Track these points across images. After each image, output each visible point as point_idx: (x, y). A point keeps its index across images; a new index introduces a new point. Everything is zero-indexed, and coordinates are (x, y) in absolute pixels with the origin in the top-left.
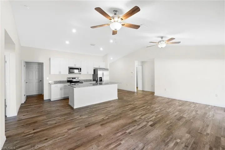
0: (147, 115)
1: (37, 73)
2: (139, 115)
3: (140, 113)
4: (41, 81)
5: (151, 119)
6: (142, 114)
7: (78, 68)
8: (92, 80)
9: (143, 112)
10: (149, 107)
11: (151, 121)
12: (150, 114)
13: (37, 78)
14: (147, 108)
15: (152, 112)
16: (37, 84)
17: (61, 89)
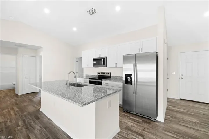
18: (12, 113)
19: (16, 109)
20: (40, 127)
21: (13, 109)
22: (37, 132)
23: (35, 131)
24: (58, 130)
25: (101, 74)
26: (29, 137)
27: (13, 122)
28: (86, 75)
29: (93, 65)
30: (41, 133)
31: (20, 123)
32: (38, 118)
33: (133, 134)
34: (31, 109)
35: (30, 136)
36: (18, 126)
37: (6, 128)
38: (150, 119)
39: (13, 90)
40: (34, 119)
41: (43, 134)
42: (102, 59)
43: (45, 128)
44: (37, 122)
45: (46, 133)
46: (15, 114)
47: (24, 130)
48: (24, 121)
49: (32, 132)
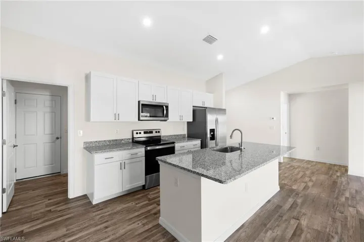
1: (48, 117)
4: (58, 138)
7: (162, 106)
8: (186, 136)
13: (48, 130)
16: (48, 147)
17: (122, 166)
20: (266, 232)
23: (277, 235)
24: (262, 211)
25: (143, 135)
26: (292, 235)
30: (278, 226)
35: (290, 236)
41: (277, 223)
43: (265, 225)
45: (274, 221)
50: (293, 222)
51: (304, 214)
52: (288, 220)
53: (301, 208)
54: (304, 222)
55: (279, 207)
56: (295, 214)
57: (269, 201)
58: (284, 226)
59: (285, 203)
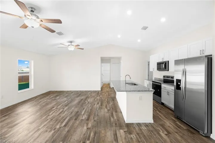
0: (58, 113)
2: (66, 110)
3: (66, 112)
5: (54, 111)
6: (63, 112)
9: (62, 115)
10: (58, 127)
11: (54, 110)
12: (55, 116)
14: (59, 124)
15: (52, 120)
18: (105, 95)
19: (107, 94)
21: (106, 93)
22: (110, 105)
25: (166, 78)
27: (104, 98)
28: (155, 78)
29: (157, 69)
30: (111, 106)
31: (106, 100)
32: (113, 100)
33: (163, 129)
34: (113, 95)
36: (105, 100)
37: (102, 100)
38: (199, 132)
39: (109, 84)
40: (112, 100)
42: (164, 63)
43: (114, 105)
44: (112, 101)
45: (113, 107)
46: (106, 96)
47: (106, 103)
48: (108, 99)
49: (108, 104)
50: (109, 109)
51: (107, 113)
52: (110, 108)
53: (109, 115)
54: (106, 110)
55: (116, 112)
56: (110, 112)
57: (121, 113)
58: (110, 107)
59: (116, 115)
